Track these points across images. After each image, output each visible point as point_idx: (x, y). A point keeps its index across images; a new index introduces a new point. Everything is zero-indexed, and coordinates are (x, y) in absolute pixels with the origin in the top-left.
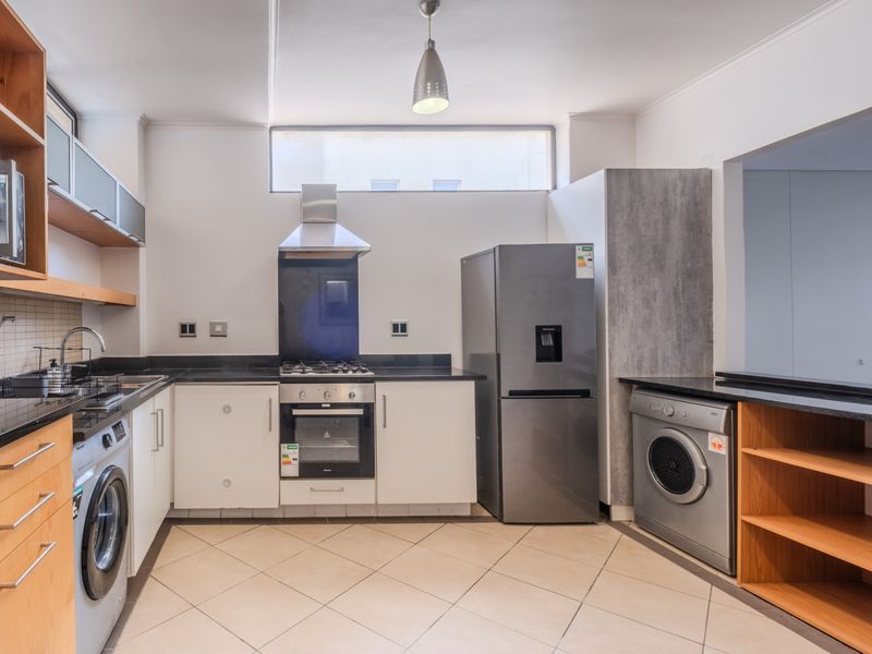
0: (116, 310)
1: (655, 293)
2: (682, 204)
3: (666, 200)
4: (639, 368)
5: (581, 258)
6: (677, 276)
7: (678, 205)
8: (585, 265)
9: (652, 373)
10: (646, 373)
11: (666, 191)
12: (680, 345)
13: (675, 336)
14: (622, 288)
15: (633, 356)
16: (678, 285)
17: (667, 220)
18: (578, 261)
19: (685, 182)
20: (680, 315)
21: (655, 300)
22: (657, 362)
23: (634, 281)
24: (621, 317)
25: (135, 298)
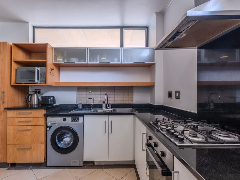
25: (154, 83)
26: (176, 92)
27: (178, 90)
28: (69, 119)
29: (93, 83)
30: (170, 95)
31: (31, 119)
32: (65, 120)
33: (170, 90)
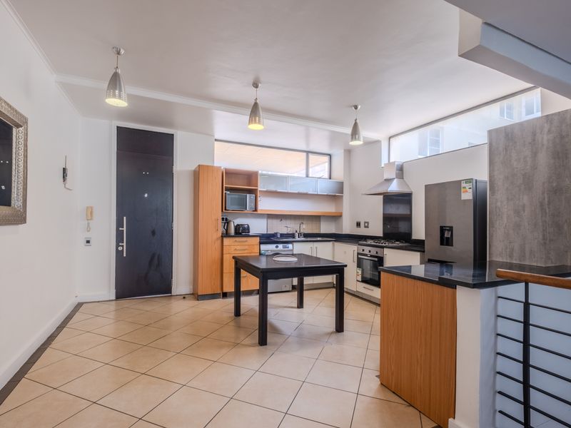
0: (336, 217)
1: (524, 206)
2: (548, 140)
3: (534, 140)
4: (511, 256)
5: (464, 188)
6: (543, 193)
7: (545, 142)
8: (467, 191)
9: (520, 261)
10: (516, 260)
11: (534, 134)
12: (545, 243)
13: (541, 237)
14: (499, 204)
15: (507, 248)
16: (544, 199)
17: (535, 154)
18: (462, 190)
19: (551, 123)
20: (545, 221)
21: (524, 211)
22: (525, 253)
23: (508, 199)
24: (498, 222)
25: (342, 213)
26: (365, 223)
27: (367, 221)
28: (281, 246)
29: (290, 211)
30: (358, 224)
31: (246, 247)
32: (277, 247)
33: (359, 221)
